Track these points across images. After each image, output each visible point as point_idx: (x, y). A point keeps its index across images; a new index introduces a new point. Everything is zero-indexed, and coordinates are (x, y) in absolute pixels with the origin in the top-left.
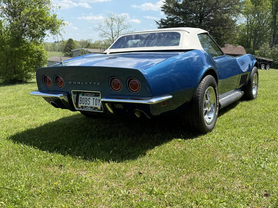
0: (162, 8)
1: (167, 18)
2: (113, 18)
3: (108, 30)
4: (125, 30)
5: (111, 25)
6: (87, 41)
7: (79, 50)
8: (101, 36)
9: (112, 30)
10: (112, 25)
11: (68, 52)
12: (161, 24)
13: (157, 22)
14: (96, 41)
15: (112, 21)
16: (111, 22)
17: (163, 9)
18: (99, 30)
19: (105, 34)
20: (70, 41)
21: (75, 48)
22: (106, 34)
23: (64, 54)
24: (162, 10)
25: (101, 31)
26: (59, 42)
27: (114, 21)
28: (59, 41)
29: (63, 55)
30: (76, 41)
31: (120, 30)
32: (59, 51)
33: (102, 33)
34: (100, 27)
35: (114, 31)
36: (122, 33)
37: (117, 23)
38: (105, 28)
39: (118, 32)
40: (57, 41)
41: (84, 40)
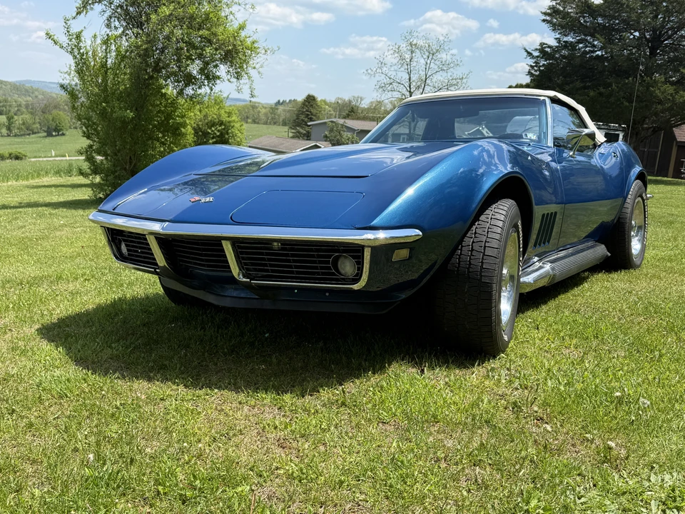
0: (545, 14)
1: (558, 40)
2: (414, 42)
3: (400, 74)
4: (444, 74)
5: (408, 60)
6: (350, 101)
7: (325, 123)
8: (382, 88)
9: (409, 74)
10: (410, 61)
11: (302, 128)
12: (538, 57)
13: (529, 50)
14: (371, 103)
15: (412, 52)
16: (409, 53)
17: (548, 18)
18: (377, 75)
19: (391, 84)
20: (310, 100)
21: (318, 119)
22: (395, 84)
23: (293, 131)
24: (544, 21)
25: (384, 76)
26: (287, 104)
27: (417, 50)
28: (288, 101)
29: (291, 135)
30: (325, 101)
31: (429, 74)
32: (284, 124)
33: (385, 81)
34: (380, 65)
35: (414, 78)
36: (434, 80)
37: (425, 57)
38: (392, 69)
39: (424, 78)
40: (281, 101)
41: (344, 98)
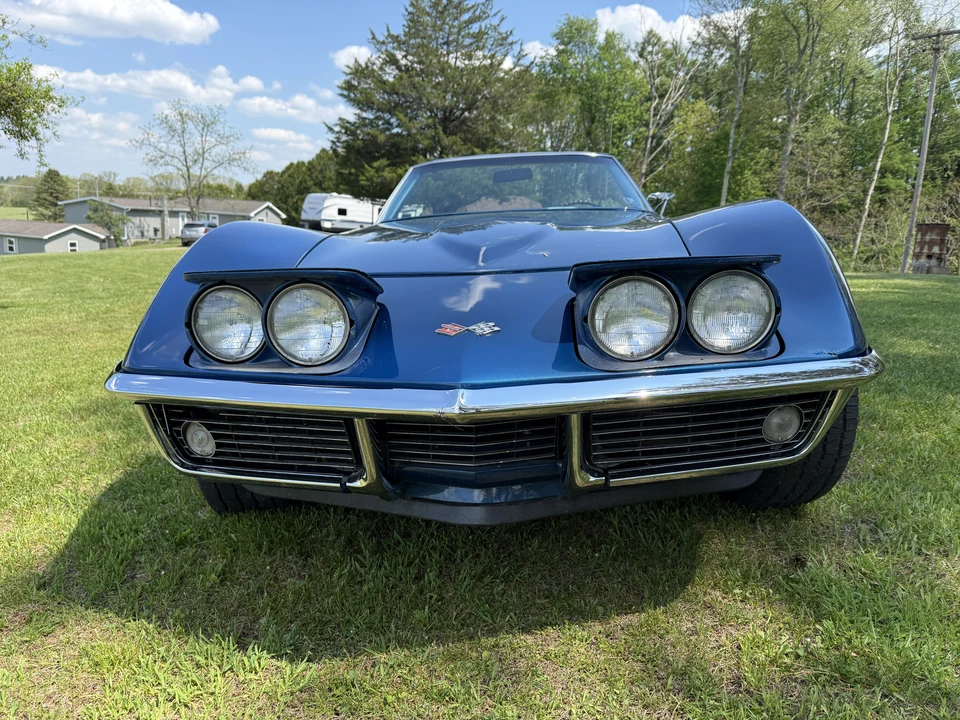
0: (341, 88)
1: (358, 116)
2: (185, 112)
3: (172, 147)
4: (224, 147)
5: (180, 132)
6: (101, 178)
7: (85, 202)
8: (153, 161)
9: (183, 146)
10: (183, 132)
11: (46, 208)
12: (339, 132)
13: (329, 125)
14: (128, 179)
15: (183, 123)
16: (179, 123)
17: (344, 93)
18: (144, 147)
19: (162, 157)
20: (53, 175)
21: (67, 197)
22: (167, 158)
23: (34, 212)
24: (342, 95)
25: (152, 149)
26: (15, 181)
27: (189, 122)
28: (15, 178)
29: (31, 217)
30: (67, 178)
31: (207, 147)
32: (16, 204)
33: (155, 153)
34: (146, 136)
35: (189, 151)
37: (200, 128)
38: (162, 140)
39: (201, 151)
40: (5, 178)
41: (92, 173)
